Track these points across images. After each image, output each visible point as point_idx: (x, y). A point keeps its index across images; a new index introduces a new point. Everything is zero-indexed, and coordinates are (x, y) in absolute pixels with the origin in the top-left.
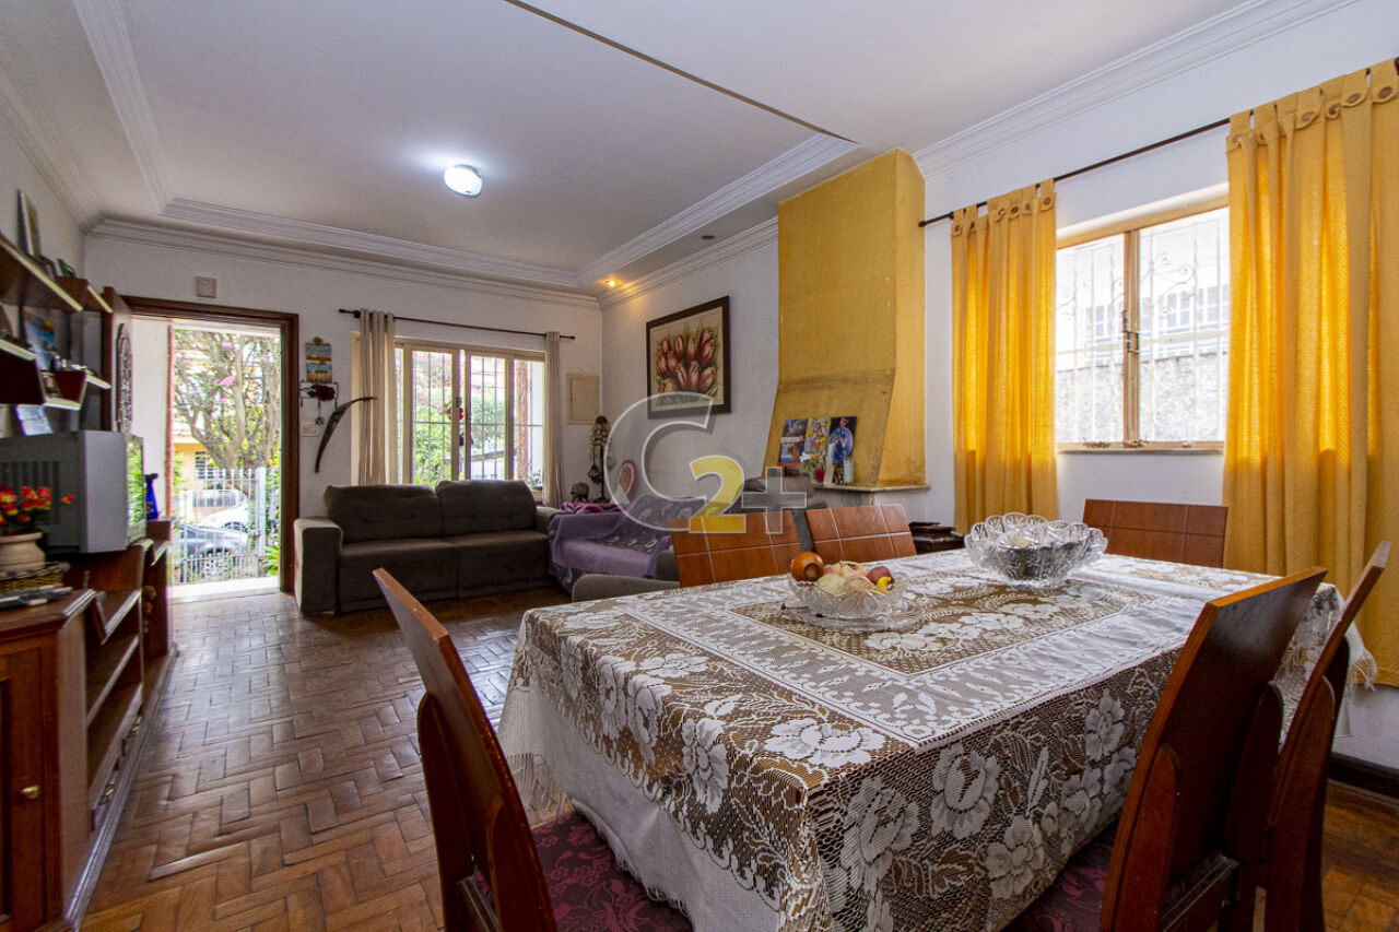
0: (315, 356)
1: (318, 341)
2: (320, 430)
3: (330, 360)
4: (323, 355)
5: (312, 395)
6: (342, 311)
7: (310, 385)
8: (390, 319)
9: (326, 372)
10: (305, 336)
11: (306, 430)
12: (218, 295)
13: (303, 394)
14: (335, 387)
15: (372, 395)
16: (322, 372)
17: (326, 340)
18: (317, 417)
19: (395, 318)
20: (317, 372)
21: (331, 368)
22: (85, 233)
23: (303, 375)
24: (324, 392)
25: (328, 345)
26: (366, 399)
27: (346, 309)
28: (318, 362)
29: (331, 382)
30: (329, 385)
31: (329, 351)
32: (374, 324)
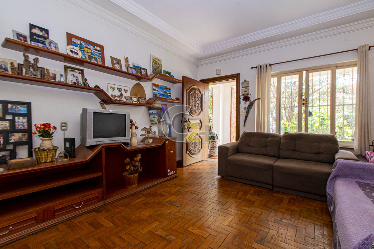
0: (244, 86)
1: (245, 81)
2: (245, 111)
3: (248, 87)
4: (246, 85)
5: (243, 100)
6: (252, 68)
7: (243, 96)
8: (268, 66)
9: (247, 91)
10: (242, 81)
11: (242, 112)
12: (221, 74)
13: (241, 100)
14: (250, 97)
15: (261, 97)
16: (246, 91)
17: (247, 80)
18: (244, 107)
19: (270, 65)
20: (244, 92)
21: (249, 90)
22: (198, 66)
23: (241, 94)
24: (246, 99)
25: (248, 81)
26: (258, 99)
27: (253, 67)
28: (245, 88)
29: (249, 95)
30: (248, 96)
31: (248, 83)
32: (262, 69)
